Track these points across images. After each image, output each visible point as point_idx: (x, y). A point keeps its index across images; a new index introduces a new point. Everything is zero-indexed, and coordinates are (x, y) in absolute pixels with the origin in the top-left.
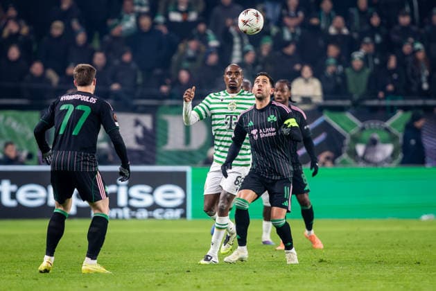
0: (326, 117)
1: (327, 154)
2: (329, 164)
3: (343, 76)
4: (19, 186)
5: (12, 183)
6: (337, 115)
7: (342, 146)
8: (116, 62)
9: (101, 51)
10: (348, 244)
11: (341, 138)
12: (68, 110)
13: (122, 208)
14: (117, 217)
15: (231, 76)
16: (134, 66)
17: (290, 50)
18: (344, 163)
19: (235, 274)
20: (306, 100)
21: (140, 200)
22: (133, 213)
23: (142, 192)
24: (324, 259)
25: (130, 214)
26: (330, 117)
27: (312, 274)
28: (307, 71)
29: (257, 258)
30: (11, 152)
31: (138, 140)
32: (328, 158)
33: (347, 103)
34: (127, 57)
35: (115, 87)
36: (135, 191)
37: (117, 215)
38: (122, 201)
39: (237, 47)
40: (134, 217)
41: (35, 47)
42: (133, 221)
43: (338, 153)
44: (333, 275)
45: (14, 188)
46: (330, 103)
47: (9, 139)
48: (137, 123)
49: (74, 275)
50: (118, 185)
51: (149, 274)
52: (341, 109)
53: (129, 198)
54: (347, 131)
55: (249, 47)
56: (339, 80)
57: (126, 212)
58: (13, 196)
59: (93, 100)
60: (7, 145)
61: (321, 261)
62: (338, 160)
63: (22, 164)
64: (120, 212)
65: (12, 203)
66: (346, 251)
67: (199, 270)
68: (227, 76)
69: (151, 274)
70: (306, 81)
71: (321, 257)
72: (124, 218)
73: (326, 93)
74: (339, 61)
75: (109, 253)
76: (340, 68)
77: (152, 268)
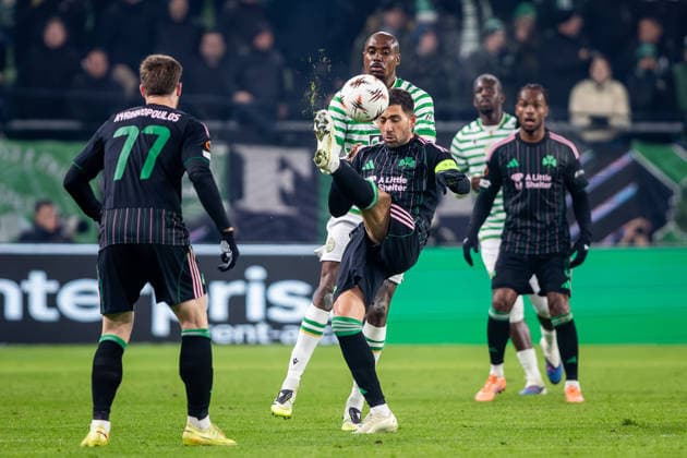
0: (637, 154)
1: (638, 223)
2: (641, 242)
3: (669, 77)
4: (63, 283)
5: (49, 277)
6: (658, 151)
7: (667, 207)
8: (244, 50)
9: (216, 30)
10: (677, 392)
11: (665, 193)
12: (127, 136)
13: (254, 324)
14: (245, 341)
15: (374, 57)
16: (277, 58)
17: (572, 27)
18: (669, 238)
19: (466, 447)
20: (599, 122)
21: (288, 308)
22: (276, 333)
23: (292, 294)
24: (633, 419)
25: (269, 334)
26: (643, 153)
27: (610, 449)
28: (600, 68)
29: (507, 417)
30: (48, 220)
31: (285, 197)
32: (639, 231)
33: (677, 127)
34: (264, 41)
35: (243, 98)
36: (279, 292)
37: (245, 336)
38: (255, 310)
39: (470, 22)
40: (277, 341)
41: (90, 23)
42: (276, 349)
43: (658, 222)
44: (650, 448)
45: (52, 286)
46: (644, 127)
47: (43, 196)
48: (284, 165)
49: (165, 449)
50: (247, 281)
51: (304, 448)
52: (665, 139)
53: (269, 305)
54: (676, 181)
55: (493, 23)
56: (661, 85)
57: (263, 331)
58: (51, 301)
59: (174, 117)
60: (39, 206)
61: (628, 423)
62: (659, 235)
63: (68, 241)
64: (251, 332)
65: (50, 315)
66: (675, 404)
67: (398, 440)
68: (368, 56)
69: (308, 448)
70: (600, 86)
71: (627, 415)
72: (258, 343)
73: (637, 109)
74: (661, 49)
75: (231, 409)
76: (663, 63)
77: (310, 436)
